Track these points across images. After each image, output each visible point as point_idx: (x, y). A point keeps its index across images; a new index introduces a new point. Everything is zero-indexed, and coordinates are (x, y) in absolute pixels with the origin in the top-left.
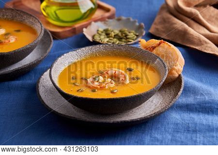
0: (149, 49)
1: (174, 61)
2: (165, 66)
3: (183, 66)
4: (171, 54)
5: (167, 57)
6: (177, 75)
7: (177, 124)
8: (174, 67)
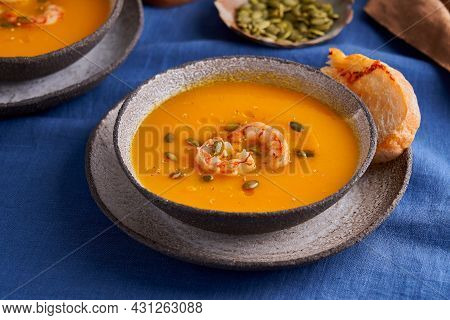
0: (348, 75)
1: (396, 117)
2: (372, 132)
3: (415, 131)
4: (393, 99)
5: (383, 104)
6: (399, 151)
7: (380, 275)
8: (396, 132)
